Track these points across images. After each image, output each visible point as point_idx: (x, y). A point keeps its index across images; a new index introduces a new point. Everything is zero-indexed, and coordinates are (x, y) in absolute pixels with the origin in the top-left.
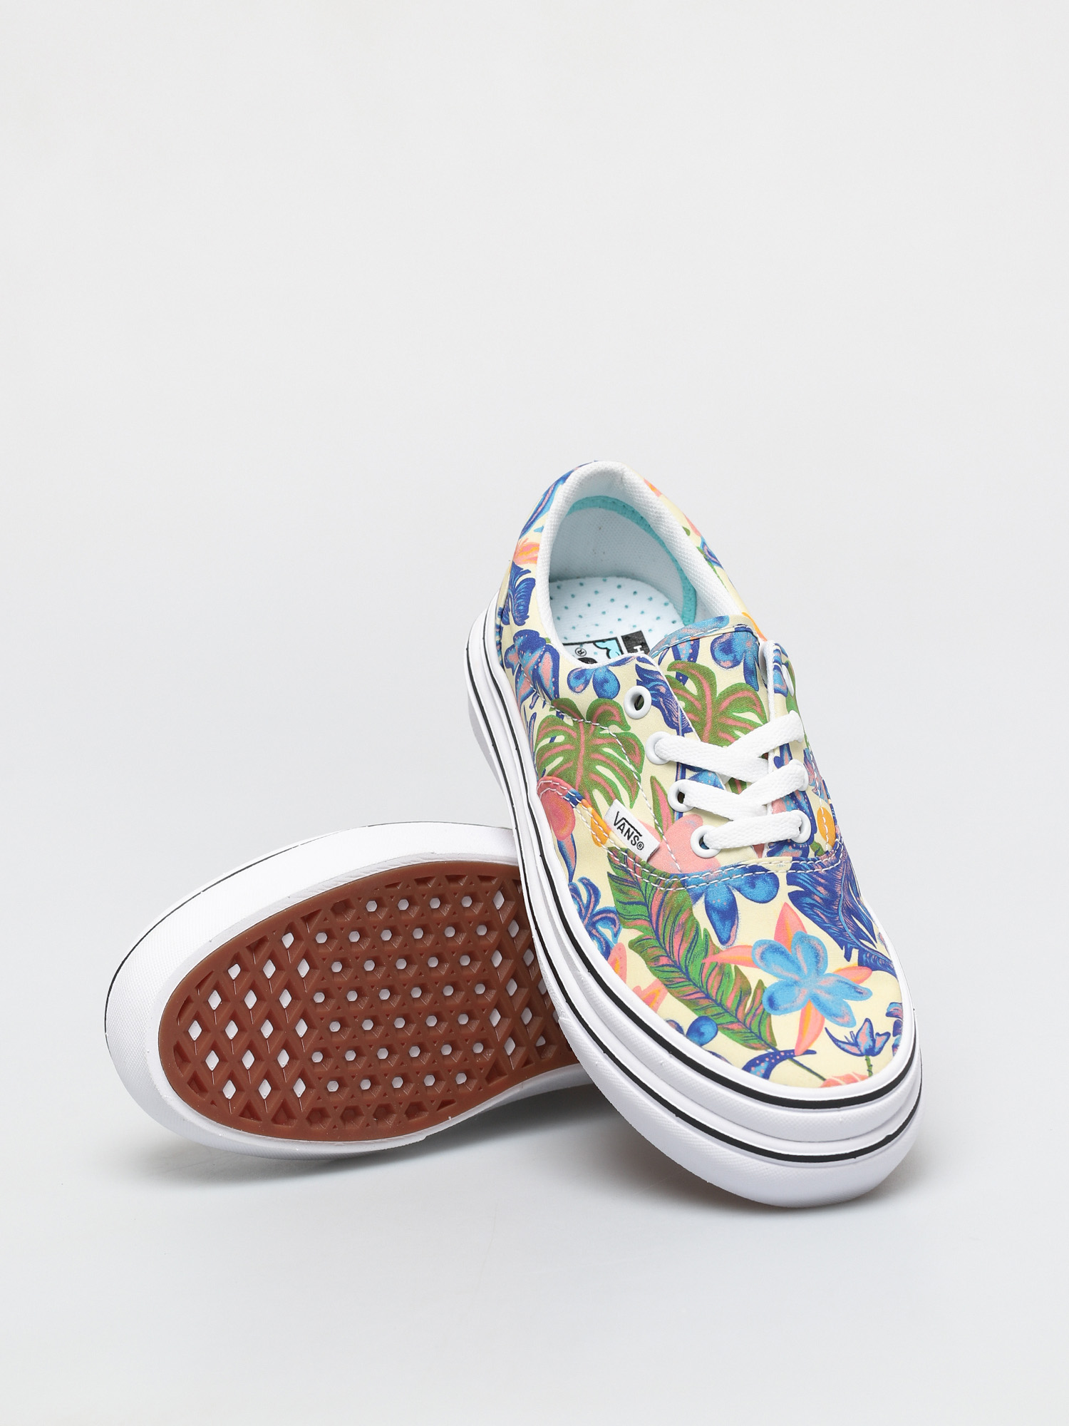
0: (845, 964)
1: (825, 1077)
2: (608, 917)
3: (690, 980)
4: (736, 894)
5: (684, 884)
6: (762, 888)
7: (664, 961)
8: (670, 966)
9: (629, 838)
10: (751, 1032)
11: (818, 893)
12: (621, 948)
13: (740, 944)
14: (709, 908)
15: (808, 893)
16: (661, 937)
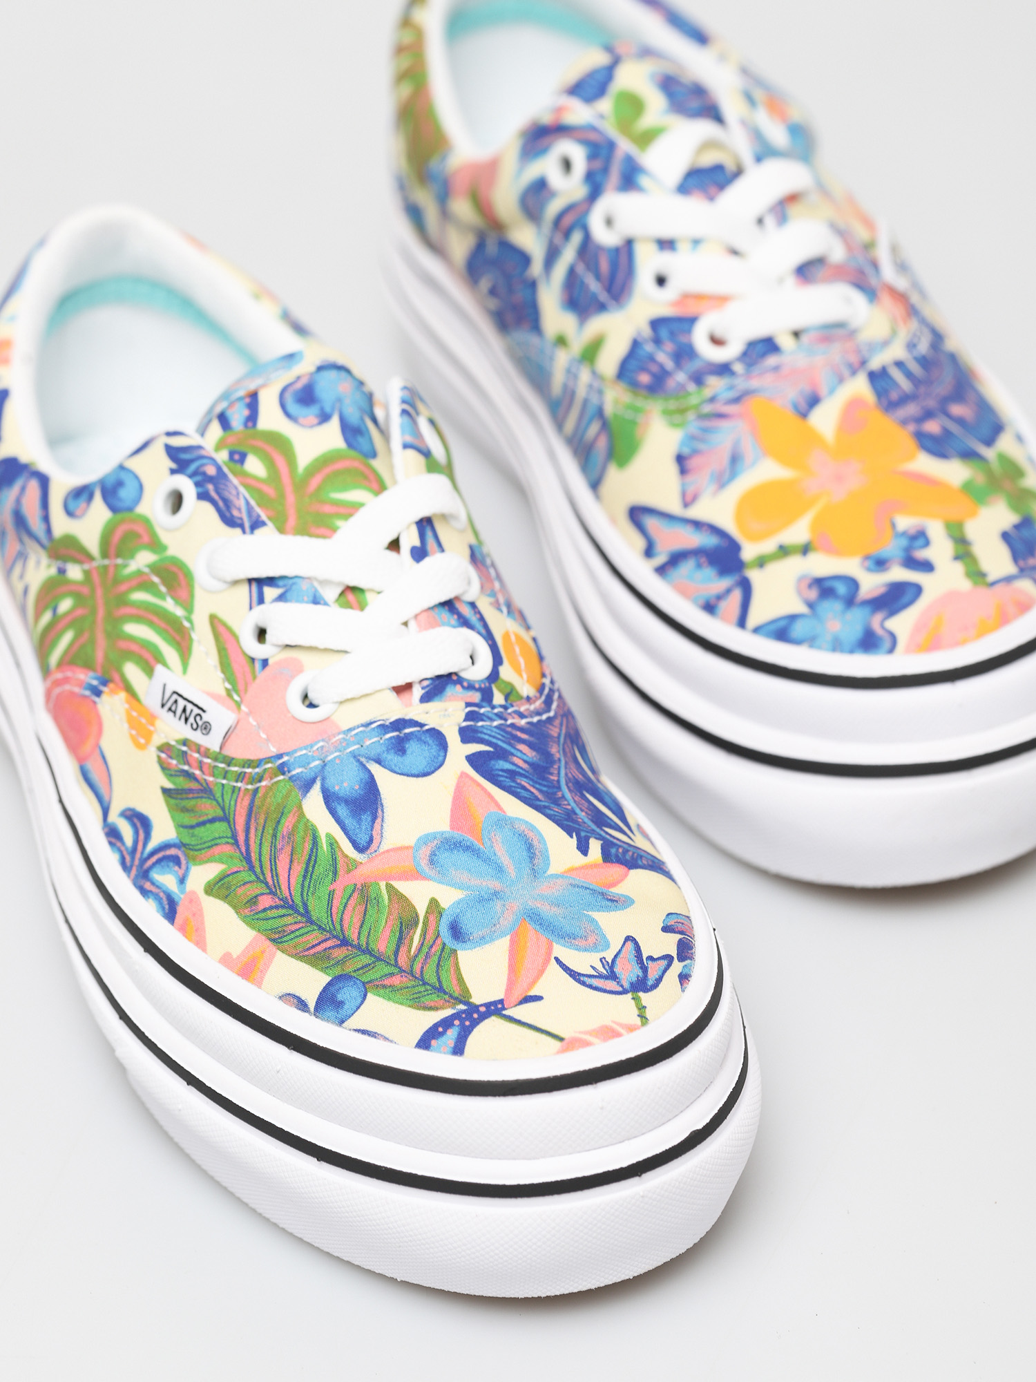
0: (579, 859)
1: (562, 1035)
2: (169, 856)
3: (312, 922)
4: (375, 768)
5: (282, 769)
6: (417, 754)
7: (266, 901)
8: (277, 907)
9: (186, 720)
10: (425, 984)
11: (519, 754)
12: (193, 899)
13: (391, 847)
14: (329, 799)
15: (501, 754)
16: (257, 864)
